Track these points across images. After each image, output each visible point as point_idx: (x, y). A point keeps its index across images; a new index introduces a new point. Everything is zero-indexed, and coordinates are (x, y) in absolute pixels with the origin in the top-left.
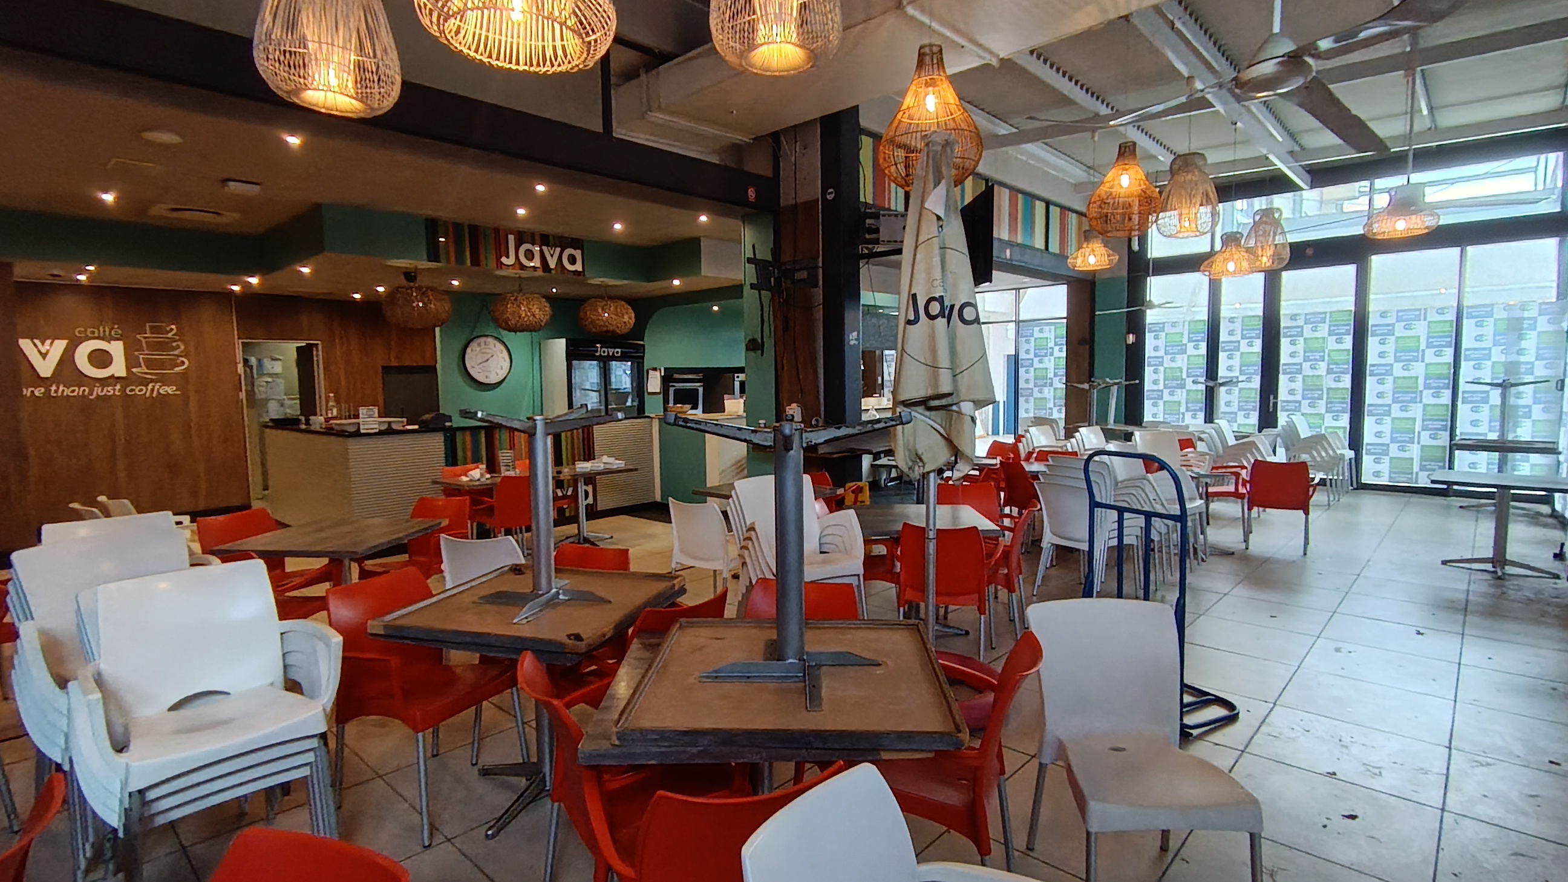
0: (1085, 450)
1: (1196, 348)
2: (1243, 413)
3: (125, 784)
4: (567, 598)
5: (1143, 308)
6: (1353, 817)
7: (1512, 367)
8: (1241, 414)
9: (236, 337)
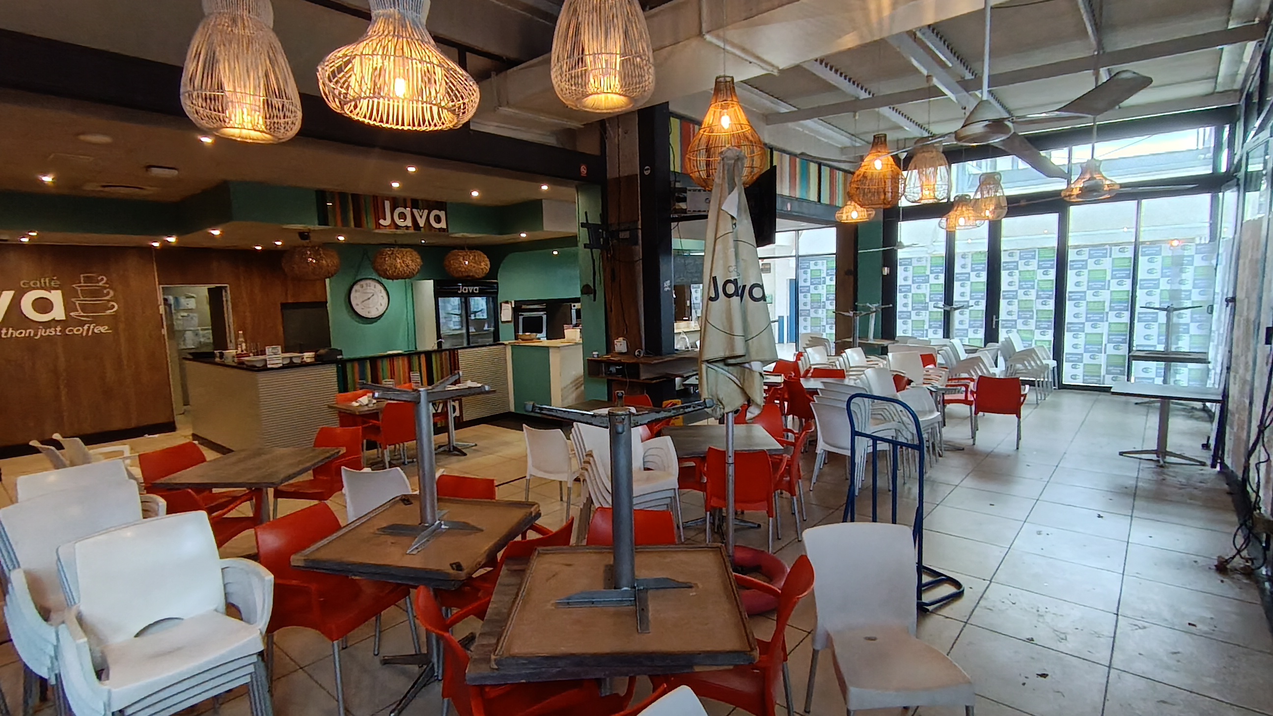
0: (851, 367)
1: (937, 278)
2: (973, 329)
3: (107, 705)
4: (447, 527)
5: (895, 248)
6: (1044, 676)
7: (1175, 294)
8: (971, 331)
9: (157, 283)
